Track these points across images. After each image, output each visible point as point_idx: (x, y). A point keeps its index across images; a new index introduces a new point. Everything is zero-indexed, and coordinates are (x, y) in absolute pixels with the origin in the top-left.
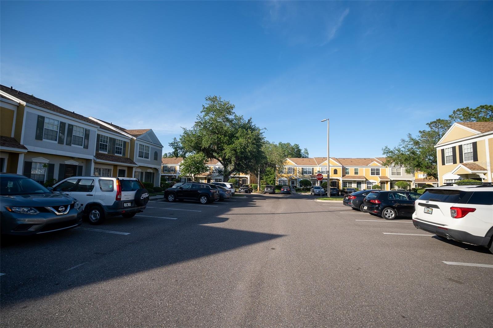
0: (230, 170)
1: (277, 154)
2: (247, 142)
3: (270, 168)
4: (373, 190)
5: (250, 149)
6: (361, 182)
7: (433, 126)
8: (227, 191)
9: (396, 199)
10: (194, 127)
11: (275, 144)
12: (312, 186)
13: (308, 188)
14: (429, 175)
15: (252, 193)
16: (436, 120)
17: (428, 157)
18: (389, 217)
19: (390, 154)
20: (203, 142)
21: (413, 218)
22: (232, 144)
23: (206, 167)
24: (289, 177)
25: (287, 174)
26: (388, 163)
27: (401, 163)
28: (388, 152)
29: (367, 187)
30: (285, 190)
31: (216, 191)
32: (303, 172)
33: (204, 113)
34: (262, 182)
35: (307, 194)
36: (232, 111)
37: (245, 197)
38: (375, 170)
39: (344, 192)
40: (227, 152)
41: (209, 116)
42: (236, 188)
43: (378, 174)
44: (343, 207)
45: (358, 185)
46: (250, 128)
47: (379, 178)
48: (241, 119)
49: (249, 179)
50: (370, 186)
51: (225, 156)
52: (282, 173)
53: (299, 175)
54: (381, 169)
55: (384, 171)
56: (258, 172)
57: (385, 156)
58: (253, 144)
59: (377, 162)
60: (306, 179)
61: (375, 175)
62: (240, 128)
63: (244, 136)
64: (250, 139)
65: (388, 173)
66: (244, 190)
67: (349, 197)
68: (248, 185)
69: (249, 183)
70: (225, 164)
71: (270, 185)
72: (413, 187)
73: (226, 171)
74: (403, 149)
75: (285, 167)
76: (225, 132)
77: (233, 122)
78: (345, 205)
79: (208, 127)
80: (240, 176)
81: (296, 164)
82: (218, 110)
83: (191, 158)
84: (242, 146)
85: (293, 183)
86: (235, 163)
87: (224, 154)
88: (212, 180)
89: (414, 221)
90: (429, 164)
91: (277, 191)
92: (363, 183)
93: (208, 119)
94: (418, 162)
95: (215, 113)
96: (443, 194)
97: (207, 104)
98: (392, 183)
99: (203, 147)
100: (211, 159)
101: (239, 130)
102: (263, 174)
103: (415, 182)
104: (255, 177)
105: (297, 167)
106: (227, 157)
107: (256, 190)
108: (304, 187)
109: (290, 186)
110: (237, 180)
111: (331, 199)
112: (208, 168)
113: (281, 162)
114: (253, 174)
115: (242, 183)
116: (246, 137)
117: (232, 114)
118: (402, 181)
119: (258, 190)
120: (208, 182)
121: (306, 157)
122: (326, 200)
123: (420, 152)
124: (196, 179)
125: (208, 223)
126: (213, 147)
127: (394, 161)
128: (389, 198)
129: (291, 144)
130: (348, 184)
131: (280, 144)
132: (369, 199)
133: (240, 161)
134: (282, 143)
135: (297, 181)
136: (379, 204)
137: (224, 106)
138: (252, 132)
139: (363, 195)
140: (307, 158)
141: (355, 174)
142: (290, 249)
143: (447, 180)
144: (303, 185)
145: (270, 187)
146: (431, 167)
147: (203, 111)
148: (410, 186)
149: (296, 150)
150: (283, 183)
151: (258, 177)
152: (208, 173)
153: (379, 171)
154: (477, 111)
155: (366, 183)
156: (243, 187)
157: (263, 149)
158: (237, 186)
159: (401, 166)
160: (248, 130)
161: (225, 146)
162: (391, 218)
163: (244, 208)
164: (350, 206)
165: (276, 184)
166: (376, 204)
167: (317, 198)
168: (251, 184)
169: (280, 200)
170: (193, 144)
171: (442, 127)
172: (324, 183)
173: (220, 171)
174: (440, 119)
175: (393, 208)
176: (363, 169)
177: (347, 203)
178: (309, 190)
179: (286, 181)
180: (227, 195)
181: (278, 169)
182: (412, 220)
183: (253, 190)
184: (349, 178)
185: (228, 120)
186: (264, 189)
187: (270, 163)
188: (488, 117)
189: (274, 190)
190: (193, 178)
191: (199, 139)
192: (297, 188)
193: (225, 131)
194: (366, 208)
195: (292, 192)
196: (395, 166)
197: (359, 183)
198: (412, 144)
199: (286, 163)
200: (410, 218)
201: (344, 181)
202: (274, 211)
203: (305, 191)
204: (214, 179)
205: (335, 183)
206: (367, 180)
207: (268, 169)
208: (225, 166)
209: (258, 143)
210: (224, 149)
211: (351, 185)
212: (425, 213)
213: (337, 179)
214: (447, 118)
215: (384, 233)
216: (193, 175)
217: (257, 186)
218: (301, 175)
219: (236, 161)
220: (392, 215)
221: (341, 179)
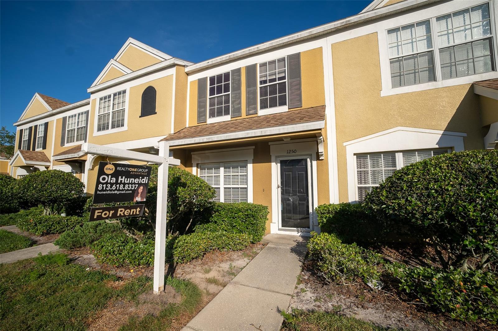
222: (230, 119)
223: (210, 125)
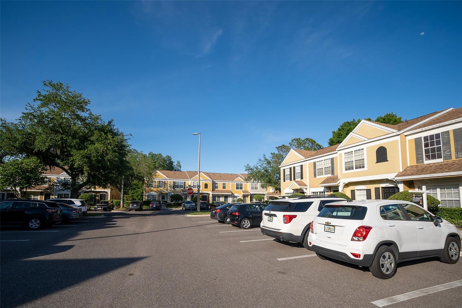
0: (81, 183)
1: (146, 165)
2: (105, 148)
3: (137, 182)
4: (237, 203)
5: (110, 157)
6: (228, 196)
7: (280, 150)
8: (76, 209)
9: (251, 210)
10: (20, 119)
11: (144, 153)
12: (183, 201)
13: (179, 203)
14: (276, 189)
15: (112, 211)
16: (281, 145)
17: (276, 175)
18: (246, 226)
19: (251, 171)
20: (36, 142)
21: (261, 227)
22: (85, 150)
23: (43, 179)
24: (159, 191)
25: (157, 188)
26: (249, 179)
27: (258, 180)
28: (249, 169)
29: (233, 200)
30: (154, 206)
31: (57, 211)
32: (175, 186)
33: (39, 103)
34: (127, 197)
35: (178, 210)
36: (86, 107)
37: (103, 216)
38: (239, 185)
39: (213, 205)
40: (75, 159)
41: (48, 107)
42: (91, 205)
43: (241, 188)
44: (211, 220)
45: (225, 199)
46: (111, 131)
47: (242, 192)
48: (97, 118)
49: (109, 194)
50: (235, 199)
51: (73, 165)
52: (151, 187)
53: (170, 190)
54: (244, 184)
55: (246, 186)
56: (121, 185)
57: (247, 173)
58: (115, 151)
59: (241, 177)
60: (178, 193)
61: (239, 190)
62: (97, 130)
63: (102, 140)
64: (111, 146)
65: (248, 187)
66: (102, 207)
67: (215, 211)
68: (108, 202)
69: (109, 199)
70: (74, 175)
71: (137, 201)
72: (266, 199)
73: (75, 184)
74: (259, 167)
75: (155, 180)
76: (73, 132)
77: (87, 122)
78: (212, 218)
79: (46, 122)
80: (97, 190)
81: (167, 177)
82: (64, 102)
83: (14, 164)
84: (98, 153)
85: (163, 198)
86: (89, 174)
87: (72, 161)
88: (52, 195)
89: (262, 229)
90: (276, 180)
91: (144, 207)
92: (229, 197)
93: (46, 112)
94: (269, 178)
95: (58, 105)
96: (280, 205)
97: (46, 91)
98: (252, 196)
99: (36, 150)
100: (50, 167)
101: (95, 132)
102: (128, 188)
103: (268, 196)
104: (118, 191)
105: (168, 180)
106: (76, 166)
107: (118, 207)
108: (176, 202)
109: (160, 201)
110: (92, 195)
111: (200, 213)
112: (46, 180)
113: (151, 174)
114: (115, 188)
115: (99, 200)
116: (105, 142)
117: (85, 110)
118: (258, 195)
119: (121, 207)
120: (45, 199)
121: (178, 170)
122: (196, 214)
123: (271, 170)
124: (24, 194)
125: (39, 256)
126: (53, 151)
127: (253, 177)
128: (247, 210)
129: (163, 155)
130: (217, 198)
131: (150, 154)
132: (231, 212)
133: (97, 171)
134: (152, 153)
135: (168, 196)
136: (239, 216)
137: (73, 98)
138: (113, 137)
139: (227, 208)
140: (180, 171)
141: (223, 188)
142: (151, 272)
143: (286, 193)
144: (174, 200)
145: (137, 203)
146: (278, 183)
147: (37, 99)
148: (264, 199)
149: (168, 162)
150: (153, 198)
151: (121, 192)
152: (46, 186)
153: (242, 186)
154: (304, 142)
155: (232, 197)
156: (101, 203)
157: (128, 158)
158: (92, 203)
159: (258, 182)
160: (108, 134)
161: (74, 152)
162: (247, 227)
163: (100, 230)
164: (216, 219)
165: (144, 200)
166: (236, 216)
167: (187, 213)
168: (111, 200)
169: (148, 217)
170: (17, 144)
171: (285, 152)
172: (195, 198)
173: (65, 184)
174: (284, 145)
175: (249, 218)
176: (230, 183)
177: (214, 216)
178: (180, 205)
179: (156, 195)
180: (74, 216)
181: (146, 182)
182: (260, 228)
183: (114, 207)
184: (218, 193)
185: (78, 117)
186: (129, 205)
187: (137, 175)
188: (310, 147)
189: (141, 206)
190: (19, 192)
191: (30, 137)
192: (168, 203)
193: (75, 131)
194: (228, 220)
195: (162, 208)
196: (254, 181)
197: (226, 197)
198: (266, 164)
199: (156, 175)
200: (259, 226)
201: (214, 195)
202: (138, 230)
203: (176, 206)
204: (57, 195)
205: (205, 197)
206: (232, 194)
207: (136, 182)
208: (74, 177)
209: (121, 151)
210: (72, 155)
211: (219, 199)
212: (268, 221)
213: (207, 193)
214: (288, 145)
215: (241, 242)
216: (18, 189)
217: (120, 202)
218: (172, 189)
219: (89, 172)
220: (248, 225)
221: (211, 193)
222: (443, 161)
223: (427, 165)
